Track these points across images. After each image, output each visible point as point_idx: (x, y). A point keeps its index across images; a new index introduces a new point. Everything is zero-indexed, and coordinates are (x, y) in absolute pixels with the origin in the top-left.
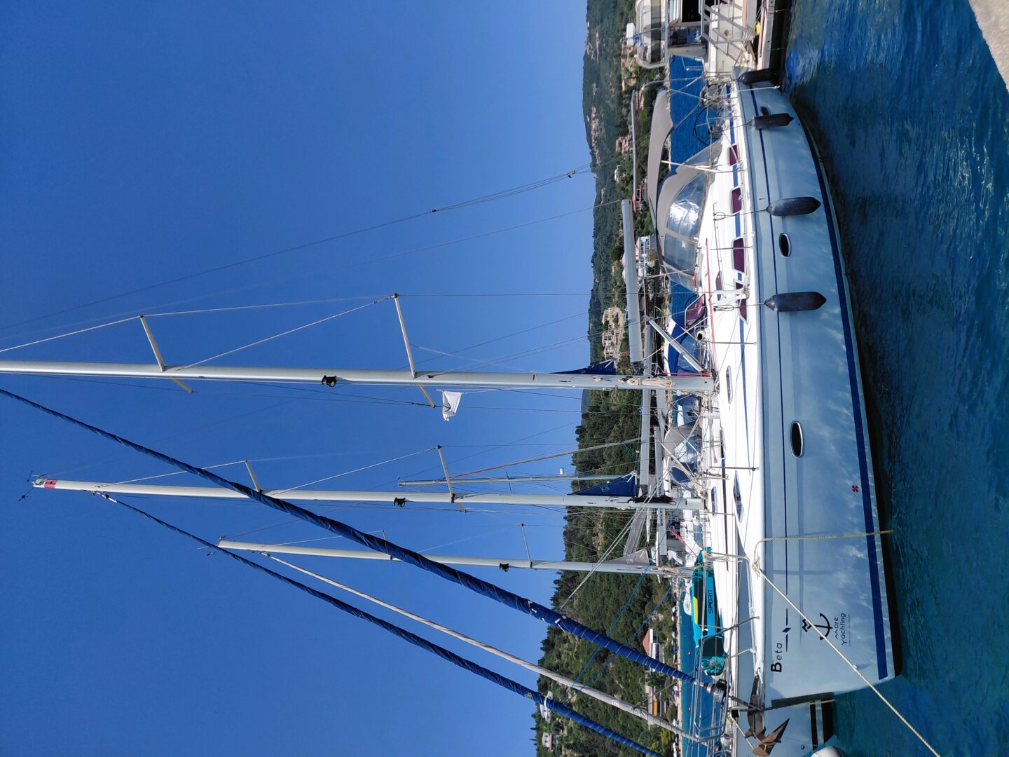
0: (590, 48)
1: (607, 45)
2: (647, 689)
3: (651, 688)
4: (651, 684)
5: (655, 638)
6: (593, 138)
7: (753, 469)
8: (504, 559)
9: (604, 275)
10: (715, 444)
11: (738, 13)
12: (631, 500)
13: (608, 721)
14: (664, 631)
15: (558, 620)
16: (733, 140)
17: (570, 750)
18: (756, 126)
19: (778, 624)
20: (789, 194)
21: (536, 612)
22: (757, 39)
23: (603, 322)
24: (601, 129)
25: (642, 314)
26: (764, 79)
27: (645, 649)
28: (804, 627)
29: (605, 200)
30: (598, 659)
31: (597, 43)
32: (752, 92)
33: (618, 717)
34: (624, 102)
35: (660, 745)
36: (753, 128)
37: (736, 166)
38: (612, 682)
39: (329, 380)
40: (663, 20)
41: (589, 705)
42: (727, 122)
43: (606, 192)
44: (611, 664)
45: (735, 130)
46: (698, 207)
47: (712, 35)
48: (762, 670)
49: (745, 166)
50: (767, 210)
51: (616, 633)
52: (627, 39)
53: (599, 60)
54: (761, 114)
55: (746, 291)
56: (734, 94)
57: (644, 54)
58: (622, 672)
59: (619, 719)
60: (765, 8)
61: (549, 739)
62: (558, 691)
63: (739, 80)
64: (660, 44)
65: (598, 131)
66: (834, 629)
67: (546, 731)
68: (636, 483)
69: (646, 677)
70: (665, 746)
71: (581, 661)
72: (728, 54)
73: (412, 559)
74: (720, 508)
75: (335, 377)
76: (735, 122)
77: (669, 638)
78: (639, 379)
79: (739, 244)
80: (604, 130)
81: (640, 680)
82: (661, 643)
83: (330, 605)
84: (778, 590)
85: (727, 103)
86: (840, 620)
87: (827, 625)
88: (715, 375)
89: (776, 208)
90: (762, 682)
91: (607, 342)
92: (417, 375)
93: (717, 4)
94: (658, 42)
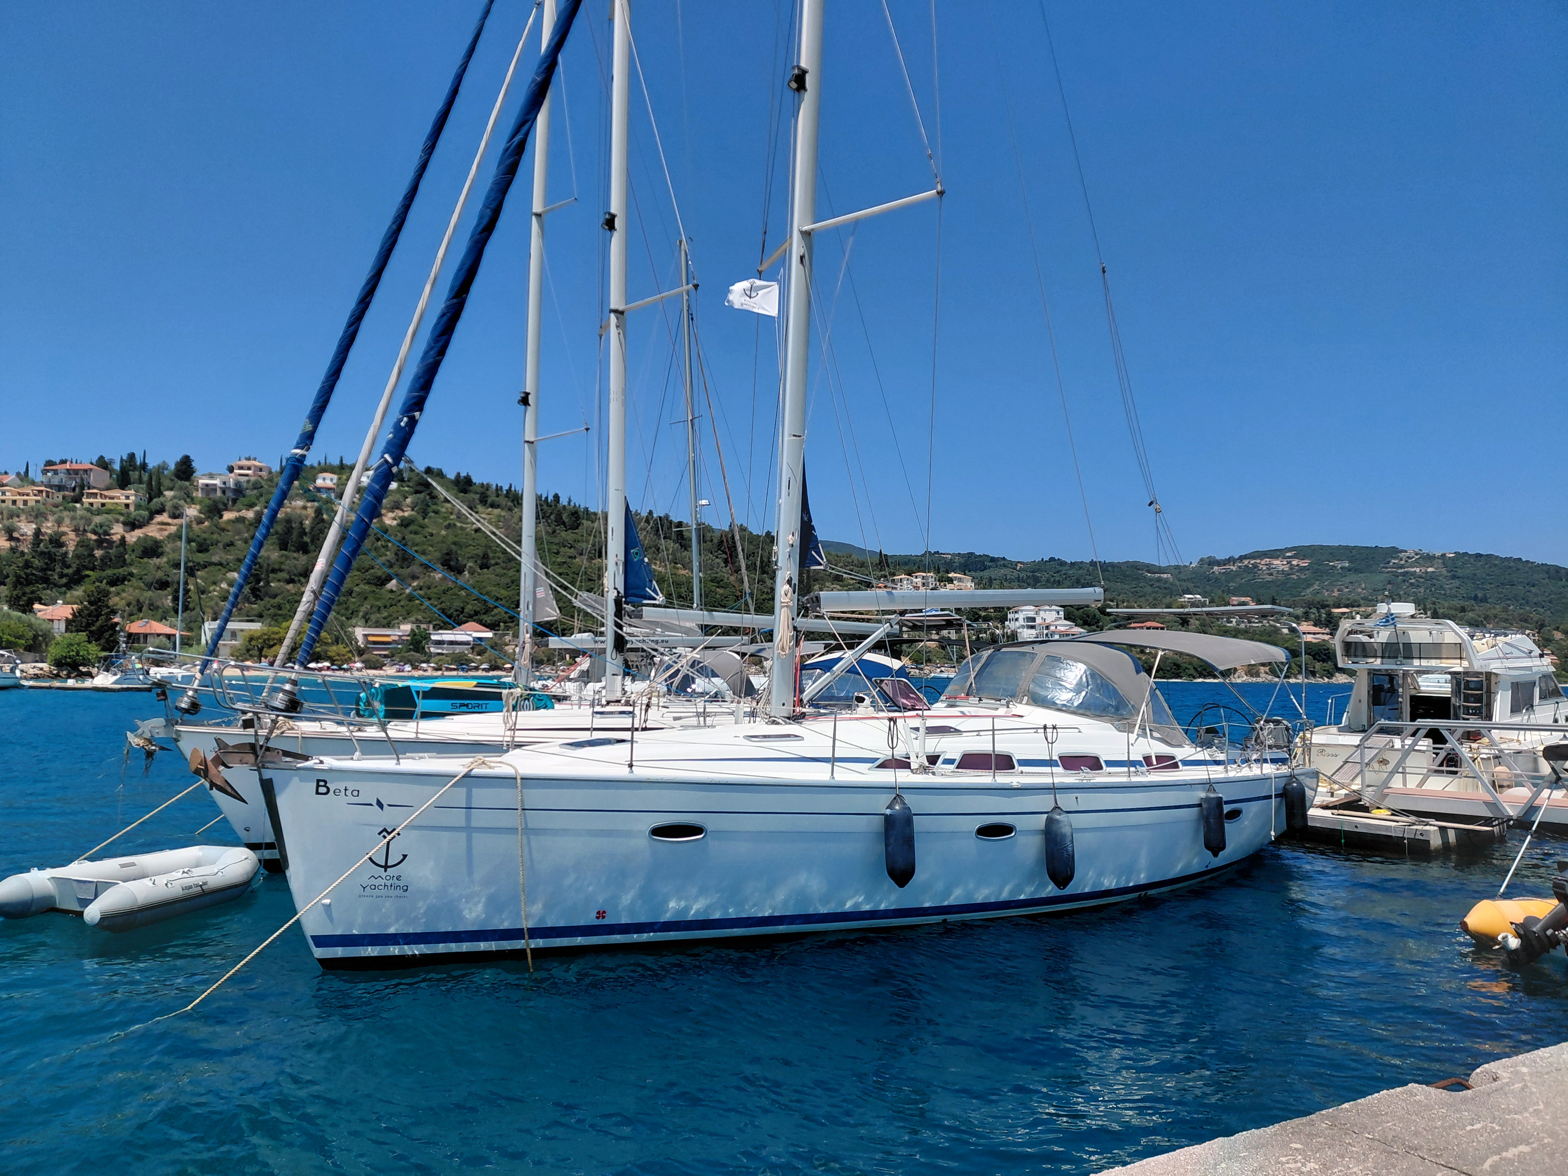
0: (1408, 557)
1: (1412, 584)
2: (406, 628)
3: (407, 633)
4: (413, 633)
5: (480, 639)
6: (1258, 561)
7: (631, 766)
8: (537, 397)
9: (1028, 577)
10: (702, 719)
11: (1413, 782)
12: (618, 592)
13: (359, 570)
14: (490, 653)
15: (390, 460)
16: (1186, 763)
17: (313, 515)
18: (1207, 800)
19: (388, 792)
20: (1081, 845)
21: (402, 424)
22: (1366, 809)
23: (951, 575)
24: (1271, 574)
25: (903, 613)
26: (1290, 816)
27: (463, 626)
28: (385, 830)
29: (1151, 580)
30: (447, 557)
31: (1418, 570)
32: (1270, 797)
33: (365, 584)
34: (1314, 610)
35: (326, 644)
36: (1203, 795)
37: (1142, 766)
38: (414, 577)
39: (800, 80)
40: (1416, 662)
41: (379, 543)
42: (1221, 757)
43: (1166, 581)
44: (440, 575)
45: (1204, 768)
46: (1076, 704)
47: (1381, 740)
48: (321, 766)
49: (1135, 779)
50: (1057, 807)
51: (484, 584)
52: (1388, 604)
53: (1388, 572)
54: (1226, 808)
55: (924, 770)
56: (1269, 769)
57: (1361, 632)
58: (429, 592)
59: (362, 586)
60: (1414, 824)
61: (329, 483)
62: (398, 497)
63: (1292, 776)
64: (1376, 657)
65: (1268, 569)
66: (384, 875)
67: (339, 479)
68: (645, 602)
69: (423, 626)
70: (326, 652)
71: (443, 532)
72: (1346, 762)
73: (485, 221)
74: (600, 722)
75: (806, 90)
76: (1220, 768)
77: (480, 660)
78: (791, 604)
79: (1005, 762)
80: (1269, 578)
81: (420, 617)
82: (472, 648)
83: (439, 105)
84: (436, 795)
85: (1255, 757)
86: (397, 883)
87: (389, 864)
88: (797, 718)
89: (1057, 821)
90: (299, 765)
91: (919, 579)
92: (806, 235)
93: (1434, 748)
94: (1379, 653)
